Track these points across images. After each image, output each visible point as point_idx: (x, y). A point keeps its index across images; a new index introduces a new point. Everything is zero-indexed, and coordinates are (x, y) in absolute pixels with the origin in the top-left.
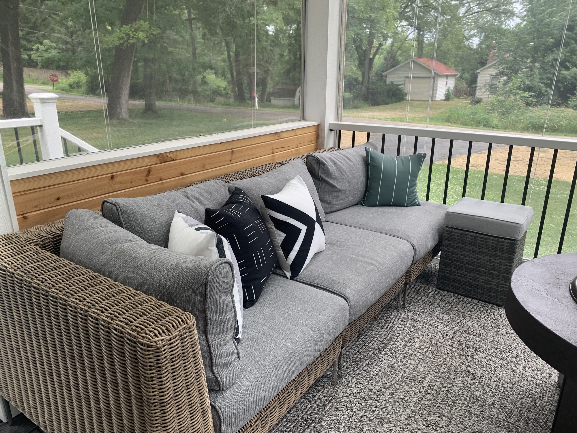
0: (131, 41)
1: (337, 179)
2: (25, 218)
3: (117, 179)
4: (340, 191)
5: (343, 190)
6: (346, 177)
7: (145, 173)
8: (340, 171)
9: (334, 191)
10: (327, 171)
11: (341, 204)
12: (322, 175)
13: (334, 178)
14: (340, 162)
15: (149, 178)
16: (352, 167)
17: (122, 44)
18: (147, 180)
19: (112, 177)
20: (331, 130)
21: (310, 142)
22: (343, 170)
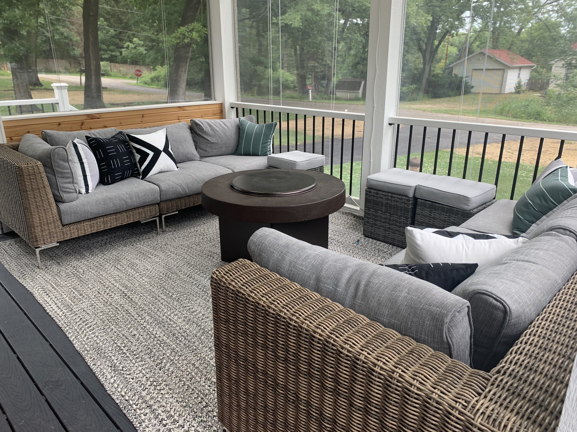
0: (186, 41)
1: (210, 135)
2: (11, 139)
3: (62, 126)
4: (213, 143)
5: (215, 143)
6: (218, 135)
7: (80, 124)
8: (214, 131)
9: (209, 143)
10: (202, 129)
11: (215, 152)
12: (199, 132)
13: (208, 135)
14: (216, 125)
15: (82, 127)
16: (225, 129)
17: (178, 44)
18: (81, 128)
19: (59, 124)
20: (232, 108)
21: (214, 114)
22: (216, 130)
